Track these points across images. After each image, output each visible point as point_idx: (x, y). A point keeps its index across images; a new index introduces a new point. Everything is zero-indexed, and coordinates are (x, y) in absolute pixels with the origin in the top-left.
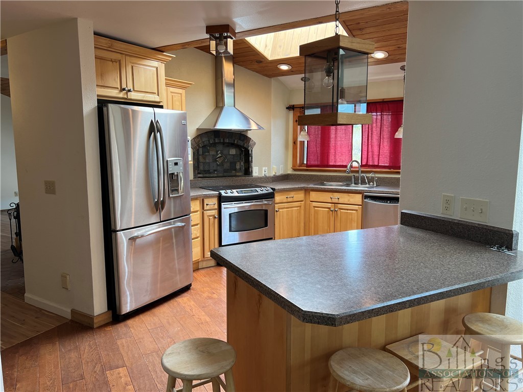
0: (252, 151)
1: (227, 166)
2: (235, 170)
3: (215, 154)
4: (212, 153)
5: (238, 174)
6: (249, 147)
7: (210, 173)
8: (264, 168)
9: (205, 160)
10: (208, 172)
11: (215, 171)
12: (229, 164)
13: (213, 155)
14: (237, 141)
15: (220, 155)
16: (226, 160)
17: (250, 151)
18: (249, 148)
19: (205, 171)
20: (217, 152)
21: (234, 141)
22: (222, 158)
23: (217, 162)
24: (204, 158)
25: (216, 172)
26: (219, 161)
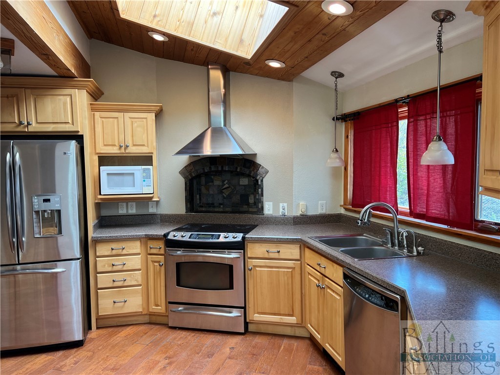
0: (262, 181)
1: (236, 198)
2: (248, 204)
3: (221, 184)
4: (217, 183)
5: (251, 210)
6: (257, 175)
7: (214, 207)
8: (281, 205)
9: (209, 191)
10: (212, 205)
11: (221, 204)
12: (238, 197)
13: (219, 186)
14: (241, 169)
15: (227, 186)
16: (235, 192)
17: (259, 181)
18: (258, 178)
19: (208, 204)
20: (223, 181)
21: (237, 168)
22: (229, 189)
23: (224, 194)
24: (208, 190)
25: (222, 206)
26: (226, 193)
